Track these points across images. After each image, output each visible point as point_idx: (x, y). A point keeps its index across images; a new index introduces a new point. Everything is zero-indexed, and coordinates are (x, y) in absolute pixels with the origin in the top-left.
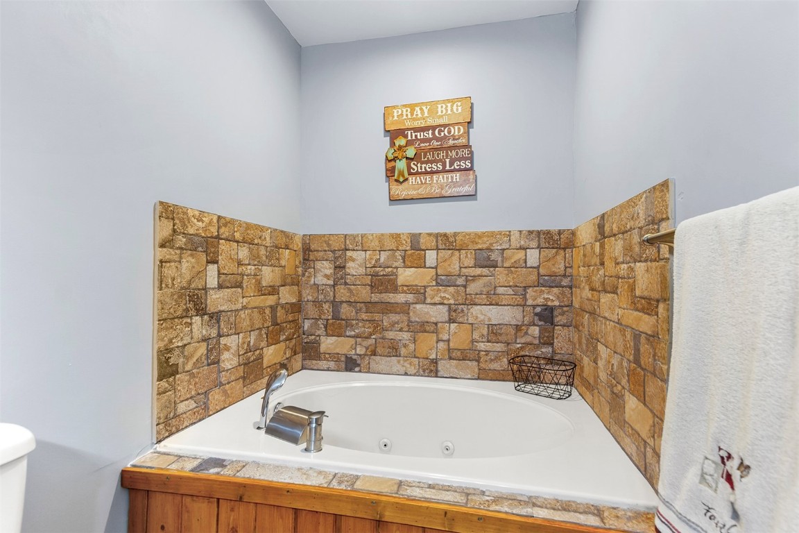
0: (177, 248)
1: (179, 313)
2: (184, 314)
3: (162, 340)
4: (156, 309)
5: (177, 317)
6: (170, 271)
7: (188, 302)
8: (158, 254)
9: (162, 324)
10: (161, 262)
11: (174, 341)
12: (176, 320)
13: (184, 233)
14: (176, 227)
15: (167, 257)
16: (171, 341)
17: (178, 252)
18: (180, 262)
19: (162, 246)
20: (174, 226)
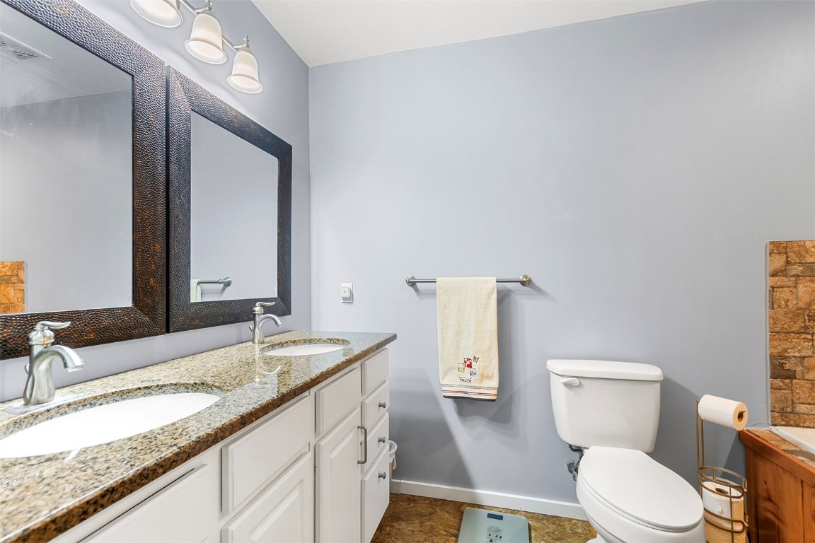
0: (792, 276)
1: (796, 328)
2: (803, 331)
3: (775, 347)
4: (768, 323)
5: (793, 332)
6: (782, 295)
7: (807, 321)
8: (768, 282)
9: (774, 336)
10: (773, 287)
11: (789, 351)
12: (792, 335)
13: (800, 263)
14: (789, 259)
15: (779, 283)
16: (785, 350)
17: (794, 279)
18: (796, 287)
19: (773, 275)
20: (787, 258)
